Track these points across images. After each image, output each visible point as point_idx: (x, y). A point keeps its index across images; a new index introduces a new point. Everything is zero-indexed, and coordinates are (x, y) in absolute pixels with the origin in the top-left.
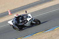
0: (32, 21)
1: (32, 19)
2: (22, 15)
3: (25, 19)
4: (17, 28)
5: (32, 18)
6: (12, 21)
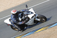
0: (35, 18)
1: (35, 15)
2: (21, 11)
3: (26, 16)
6: (10, 19)
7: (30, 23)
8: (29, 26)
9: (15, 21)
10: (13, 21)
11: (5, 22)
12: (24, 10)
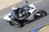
7: (30, 18)
10: (14, 17)
12: (24, 6)
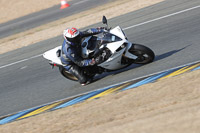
0: (124, 53)
3: (102, 47)
4: (77, 73)
5: (124, 41)
6: (59, 51)
8: (108, 71)
9: (73, 55)
10: (67, 57)
11: (45, 56)
12: (98, 29)
